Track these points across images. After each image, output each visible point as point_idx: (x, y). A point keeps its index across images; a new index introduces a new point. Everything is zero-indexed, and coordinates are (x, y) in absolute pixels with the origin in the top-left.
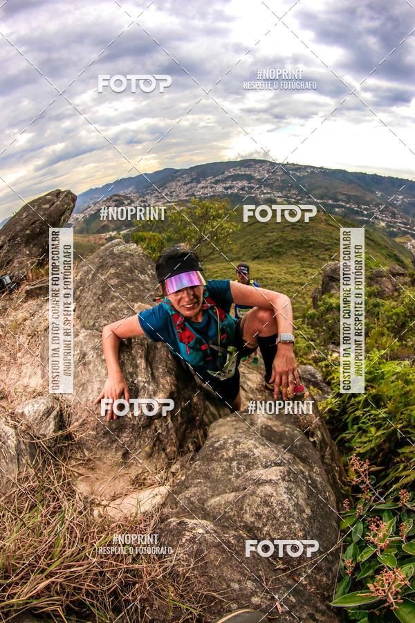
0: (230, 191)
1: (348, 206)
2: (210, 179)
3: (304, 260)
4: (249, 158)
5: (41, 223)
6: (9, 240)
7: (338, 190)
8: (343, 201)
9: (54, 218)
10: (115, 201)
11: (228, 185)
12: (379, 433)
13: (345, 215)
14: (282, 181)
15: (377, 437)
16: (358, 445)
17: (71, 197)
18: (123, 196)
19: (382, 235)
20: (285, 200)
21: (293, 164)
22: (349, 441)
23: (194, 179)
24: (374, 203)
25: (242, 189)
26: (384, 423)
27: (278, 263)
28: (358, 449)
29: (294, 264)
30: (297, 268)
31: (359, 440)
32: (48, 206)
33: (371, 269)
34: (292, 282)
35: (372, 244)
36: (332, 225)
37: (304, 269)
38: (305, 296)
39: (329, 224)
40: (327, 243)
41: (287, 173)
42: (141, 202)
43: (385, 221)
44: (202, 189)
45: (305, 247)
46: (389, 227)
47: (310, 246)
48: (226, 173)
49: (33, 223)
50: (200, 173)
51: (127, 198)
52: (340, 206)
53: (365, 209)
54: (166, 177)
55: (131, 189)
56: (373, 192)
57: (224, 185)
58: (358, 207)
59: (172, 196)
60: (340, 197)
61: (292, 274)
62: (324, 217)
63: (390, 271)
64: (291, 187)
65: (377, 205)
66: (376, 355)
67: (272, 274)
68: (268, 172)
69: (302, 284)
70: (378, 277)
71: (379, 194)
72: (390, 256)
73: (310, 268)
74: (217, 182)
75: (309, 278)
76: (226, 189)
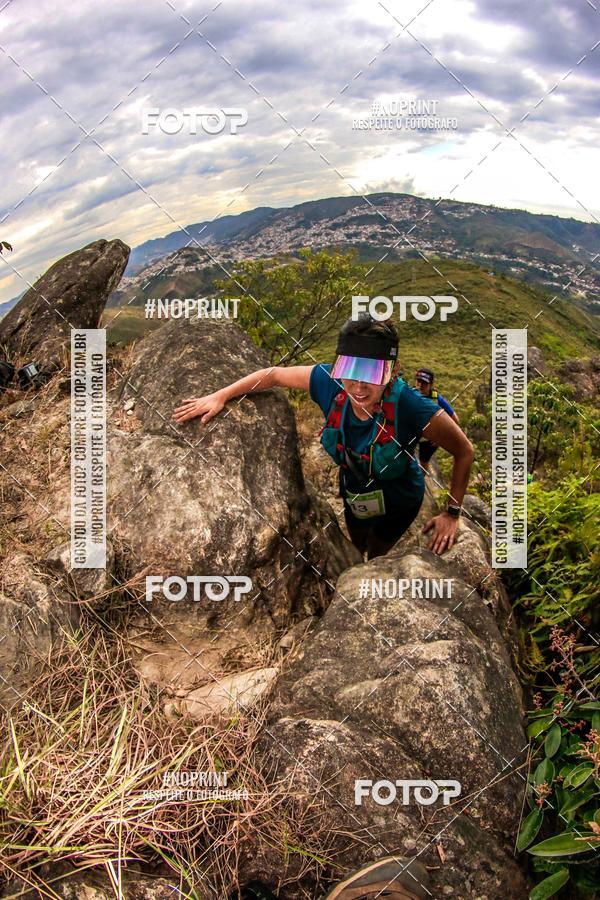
0: (354, 240)
1: (530, 264)
2: (324, 223)
3: (464, 342)
4: (381, 192)
5: (79, 287)
6: (33, 315)
7: (515, 241)
8: (523, 257)
9: (98, 280)
10: (186, 257)
11: (351, 231)
12: (578, 598)
13: (526, 278)
14: (432, 225)
15: (575, 604)
16: (546, 614)
17: (120, 249)
18: (197, 250)
19: (580, 310)
20: (436, 254)
21: (449, 201)
22: (532, 607)
23: (302, 222)
24: (570, 261)
25: (373, 236)
26: (583, 584)
27: (426, 346)
28: (545, 621)
29: (450, 347)
30: (453, 354)
31: (548, 607)
32: (88, 263)
33: (563, 359)
34: (446, 375)
35: (565, 322)
36: (505, 292)
37: (465, 356)
38: (465, 395)
39: (501, 291)
40: (498, 318)
41: (440, 214)
42: (224, 256)
43: (586, 289)
44: (312, 238)
45: (464, 324)
46: (590, 298)
47: (473, 322)
48: (349, 213)
49: (67, 289)
50: (310, 214)
51: (203, 252)
52: (518, 265)
53: (556, 270)
54: (260, 220)
55: (207, 239)
56: (568, 246)
57: (346, 231)
58: (545, 267)
59: (269, 248)
60: (518, 251)
61: (446, 363)
62: (495, 281)
63: (591, 363)
64: (445, 234)
65: (574, 265)
66: (573, 484)
67: (417, 361)
68: (411, 211)
69: (460, 378)
70: (572, 371)
71: (577, 248)
72: (592, 342)
73: (473, 354)
74: (335, 227)
75: (472, 368)
76: (349, 236)
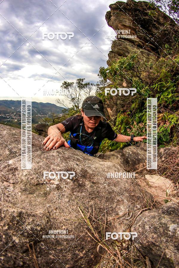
19: (16, 125)
43: (17, 119)
46: (19, 121)
53: (8, 116)
58: (5, 115)
65: (13, 113)
71: (13, 108)
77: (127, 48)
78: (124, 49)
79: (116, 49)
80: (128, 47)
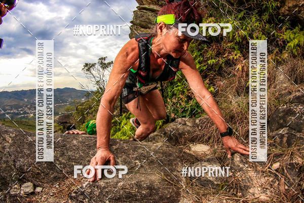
77: (149, 19)
78: (147, 20)
79: (138, 21)
80: (150, 17)
